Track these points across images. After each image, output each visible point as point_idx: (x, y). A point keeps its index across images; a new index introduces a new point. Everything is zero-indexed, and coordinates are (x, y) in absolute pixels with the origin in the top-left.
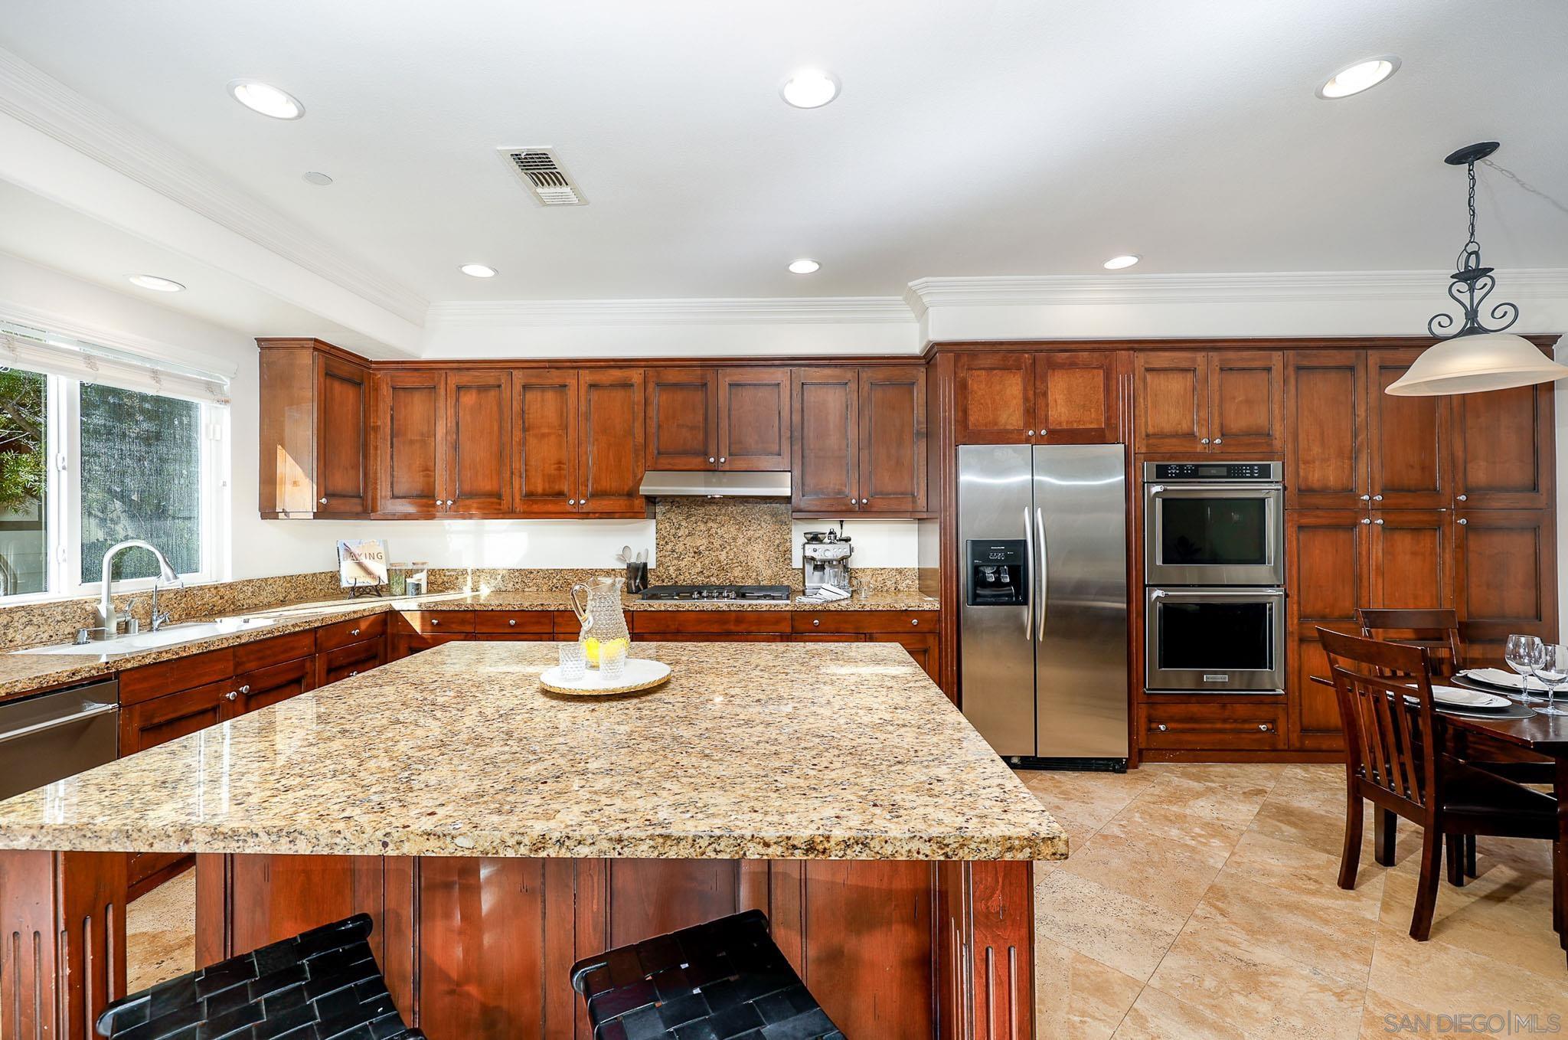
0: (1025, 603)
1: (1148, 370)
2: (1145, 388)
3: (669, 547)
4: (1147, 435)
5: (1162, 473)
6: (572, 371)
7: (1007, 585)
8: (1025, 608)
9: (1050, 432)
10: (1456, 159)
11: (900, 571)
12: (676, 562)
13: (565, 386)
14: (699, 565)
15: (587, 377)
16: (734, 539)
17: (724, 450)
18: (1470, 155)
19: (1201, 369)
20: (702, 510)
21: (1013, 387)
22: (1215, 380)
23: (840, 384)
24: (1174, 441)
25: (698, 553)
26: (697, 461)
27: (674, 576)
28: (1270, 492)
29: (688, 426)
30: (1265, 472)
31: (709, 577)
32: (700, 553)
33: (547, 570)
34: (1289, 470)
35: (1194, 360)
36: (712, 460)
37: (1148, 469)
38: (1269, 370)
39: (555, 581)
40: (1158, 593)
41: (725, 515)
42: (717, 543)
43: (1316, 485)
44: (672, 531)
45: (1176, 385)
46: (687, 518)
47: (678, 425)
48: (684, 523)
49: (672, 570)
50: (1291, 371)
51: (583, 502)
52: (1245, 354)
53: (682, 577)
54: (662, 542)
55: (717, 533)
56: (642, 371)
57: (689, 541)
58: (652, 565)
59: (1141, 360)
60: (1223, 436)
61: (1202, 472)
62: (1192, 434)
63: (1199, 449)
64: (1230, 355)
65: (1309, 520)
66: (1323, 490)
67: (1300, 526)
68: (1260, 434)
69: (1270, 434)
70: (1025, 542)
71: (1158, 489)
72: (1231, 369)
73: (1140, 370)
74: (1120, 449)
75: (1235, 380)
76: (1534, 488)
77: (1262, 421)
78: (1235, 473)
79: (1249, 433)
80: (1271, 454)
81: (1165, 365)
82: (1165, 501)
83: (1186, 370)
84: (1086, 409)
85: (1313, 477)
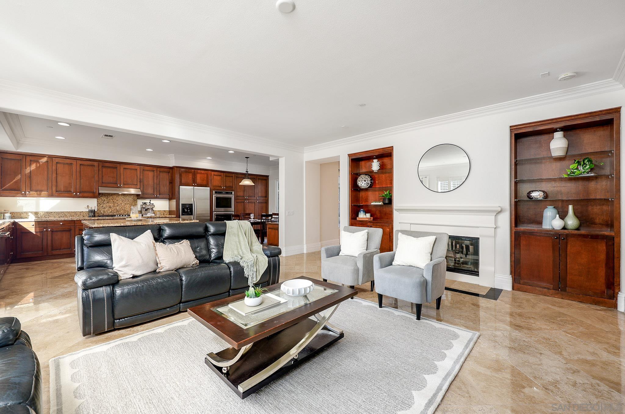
0: (192, 215)
1: (214, 175)
2: (214, 178)
3: (101, 206)
4: (214, 186)
5: (216, 192)
6: (75, 160)
7: (189, 212)
8: (192, 216)
9: (197, 184)
10: (246, 158)
11: (164, 211)
12: (103, 209)
13: (72, 164)
14: (111, 210)
15: (80, 162)
16: (121, 204)
17: (122, 183)
18: (247, 158)
19: (222, 176)
20: (111, 197)
21: (190, 176)
22: (224, 178)
23: (152, 171)
24: (218, 187)
25: (110, 207)
26: (115, 185)
27: (103, 213)
28: (233, 197)
29: (111, 177)
30: (231, 193)
31: (113, 213)
32: (111, 207)
33: (58, 212)
34: (235, 193)
35: (221, 174)
36: (119, 185)
37: (214, 192)
38: (232, 177)
39: (61, 215)
40: (215, 213)
41: (118, 198)
42: (116, 205)
43: (239, 196)
44: (102, 202)
45: (219, 178)
46: (107, 198)
47: (108, 176)
48: (106, 200)
49: (102, 211)
50: (236, 177)
51: (78, 194)
52: (229, 174)
53: (105, 213)
54: (99, 204)
55: (116, 202)
56: (98, 162)
57: (107, 204)
58: (96, 210)
59: (213, 173)
60: (225, 187)
61: (222, 193)
62: (221, 186)
63: (222, 189)
64: (226, 174)
65: (238, 201)
66: (240, 196)
67: (237, 202)
68: (231, 187)
69: (232, 187)
70: (192, 204)
71: (215, 195)
72: (227, 176)
73: (213, 175)
74: (209, 188)
75: (228, 178)
76: (266, 197)
77: (231, 185)
78: (227, 193)
79: (229, 187)
80: (232, 190)
81: (217, 174)
82: (216, 197)
83: (220, 176)
84: (203, 181)
85: (239, 194)
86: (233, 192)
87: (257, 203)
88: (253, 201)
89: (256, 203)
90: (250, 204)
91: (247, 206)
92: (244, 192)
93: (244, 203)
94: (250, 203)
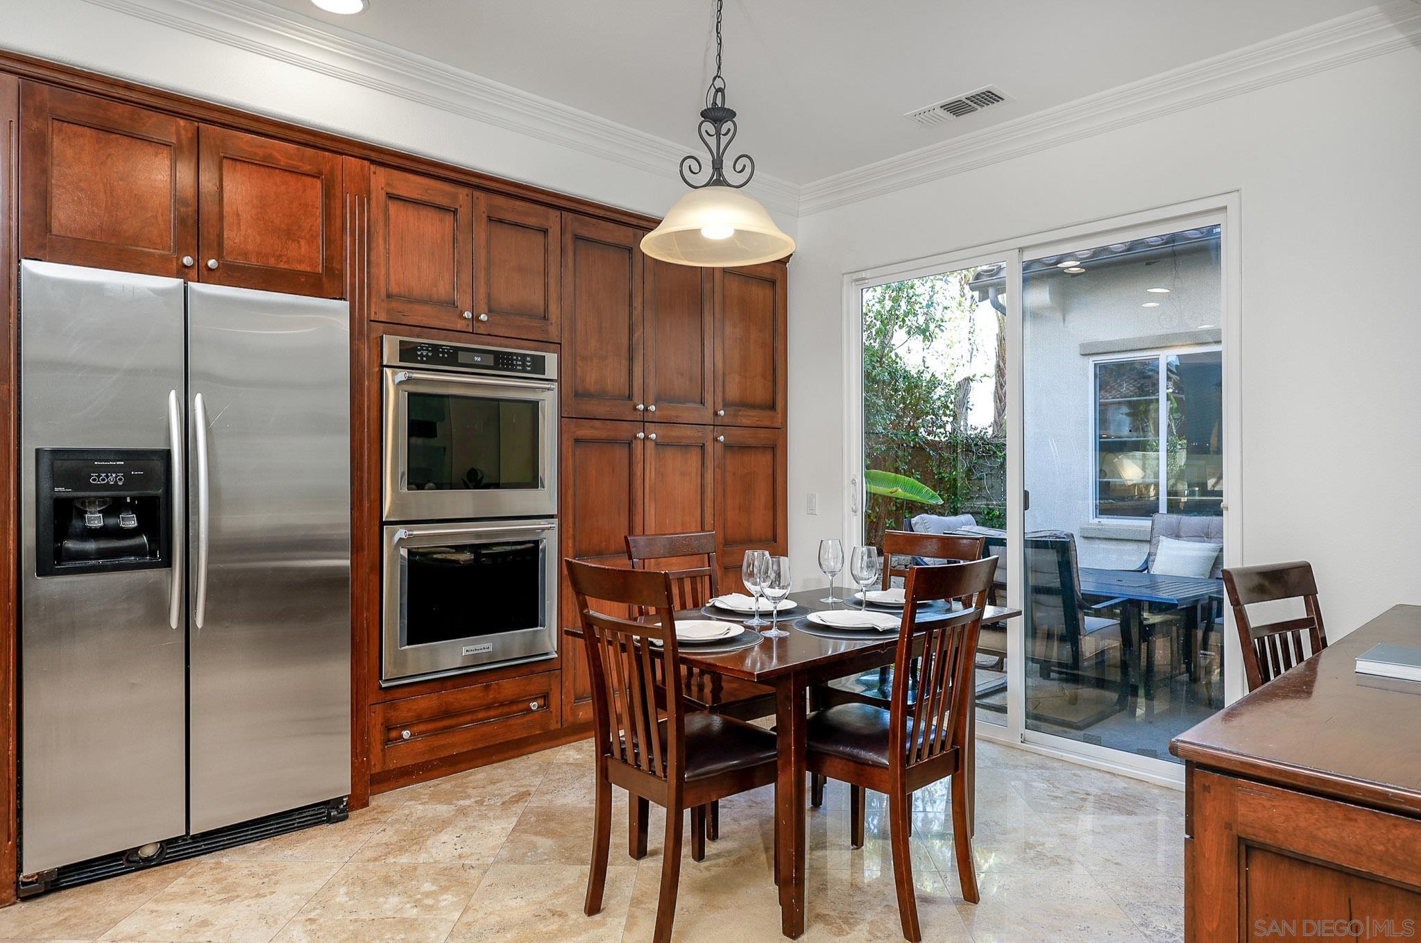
0: (170, 562)
1: (391, 197)
2: (387, 224)
4: (389, 296)
5: (408, 353)
8: (168, 572)
9: (223, 265)
19: (463, 213)
21: (153, 172)
24: (427, 310)
30: (537, 366)
34: (566, 367)
35: (455, 197)
37: (388, 347)
38: (545, 231)
40: (401, 533)
43: (594, 388)
45: (432, 227)
50: (568, 238)
52: (517, 204)
59: (380, 179)
60: (490, 312)
61: (462, 357)
62: (453, 304)
63: (460, 325)
64: (500, 201)
65: (586, 431)
66: (601, 395)
67: (577, 441)
68: (531, 315)
69: (545, 318)
70: (168, 454)
71: (401, 375)
72: (501, 221)
73: (378, 194)
74: (345, 305)
75: (506, 237)
76: (773, 407)
77: (536, 299)
78: (503, 362)
79: (521, 312)
80: (547, 344)
81: (415, 195)
82: (411, 395)
83: (444, 209)
84: (290, 234)
85: (591, 378)
86: (551, 360)
87: (718, 446)
88: (689, 432)
89: (709, 448)
90: (674, 460)
91: (651, 474)
92: (631, 359)
93: (630, 444)
94: (669, 453)
